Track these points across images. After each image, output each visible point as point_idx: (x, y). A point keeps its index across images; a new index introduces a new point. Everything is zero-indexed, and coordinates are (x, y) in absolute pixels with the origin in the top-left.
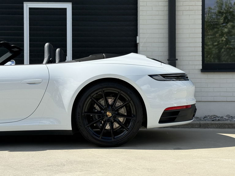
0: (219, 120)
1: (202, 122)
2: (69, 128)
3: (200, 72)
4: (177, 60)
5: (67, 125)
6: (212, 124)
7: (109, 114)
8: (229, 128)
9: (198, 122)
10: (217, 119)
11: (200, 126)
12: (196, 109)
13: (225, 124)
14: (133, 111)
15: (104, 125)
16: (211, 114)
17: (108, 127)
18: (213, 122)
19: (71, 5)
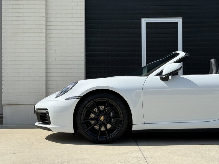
19: (182, 19)
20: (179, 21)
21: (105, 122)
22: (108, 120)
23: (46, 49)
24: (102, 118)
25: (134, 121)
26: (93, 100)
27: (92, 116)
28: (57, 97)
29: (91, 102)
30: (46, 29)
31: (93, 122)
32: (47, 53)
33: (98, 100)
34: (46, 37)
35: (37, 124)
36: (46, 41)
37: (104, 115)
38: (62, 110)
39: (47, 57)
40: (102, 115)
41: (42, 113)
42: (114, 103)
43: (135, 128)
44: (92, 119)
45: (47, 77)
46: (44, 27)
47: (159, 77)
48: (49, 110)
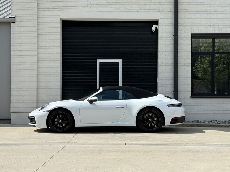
0: (199, 123)
1: (190, 124)
2: (135, 125)
3: (190, 98)
4: (178, 91)
5: (134, 124)
6: (195, 125)
7: (150, 120)
8: (203, 126)
9: (188, 124)
10: (198, 122)
11: (189, 125)
12: (185, 118)
13: (201, 125)
14: (160, 120)
15: (148, 124)
16: (196, 120)
17: (150, 125)
18: (196, 124)
19: (122, 61)
20: (120, 61)
21: (62, 123)
22: (63, 122)
23: (37, 79)
24: (60, 121)
25: (76, 123)
26: (56, 112)
27: (56, 120)
28: (39, 110)
29: (55, 114)
30: (37, 67)
31: (56, 123)
32: (37, 82)
33: (58, 112)
34: (37, 72)
35: (30, 124)
36: (37, 74)
37: (61, 119)
38: (40, 117)
39: (37, 84)
40: (60, 120)
41: (32, 118)
42: (66, 114)
43: (76, 126)
44: (56, 121)
45: (37, 96)
46: (36, 66)
47: (88, 101)
48: (35, 117)
